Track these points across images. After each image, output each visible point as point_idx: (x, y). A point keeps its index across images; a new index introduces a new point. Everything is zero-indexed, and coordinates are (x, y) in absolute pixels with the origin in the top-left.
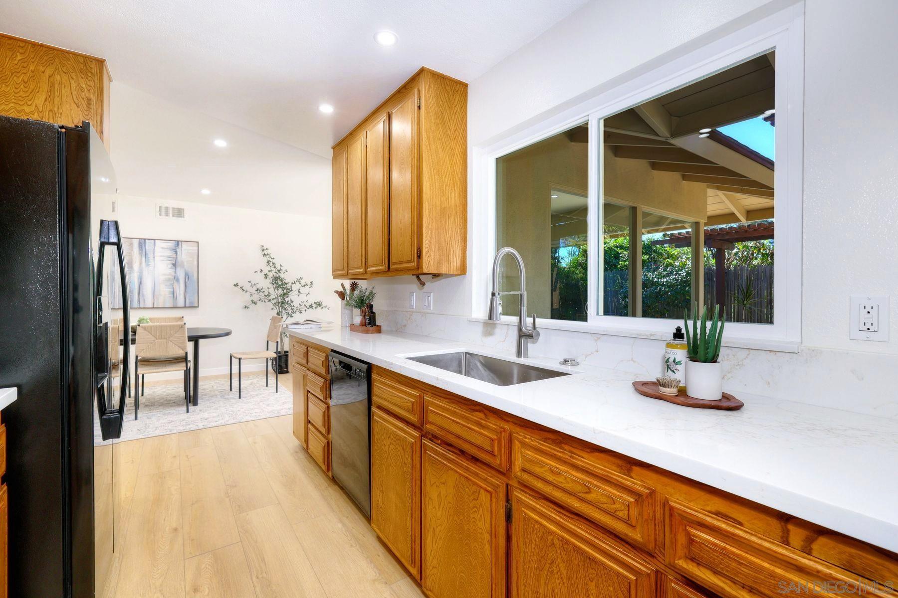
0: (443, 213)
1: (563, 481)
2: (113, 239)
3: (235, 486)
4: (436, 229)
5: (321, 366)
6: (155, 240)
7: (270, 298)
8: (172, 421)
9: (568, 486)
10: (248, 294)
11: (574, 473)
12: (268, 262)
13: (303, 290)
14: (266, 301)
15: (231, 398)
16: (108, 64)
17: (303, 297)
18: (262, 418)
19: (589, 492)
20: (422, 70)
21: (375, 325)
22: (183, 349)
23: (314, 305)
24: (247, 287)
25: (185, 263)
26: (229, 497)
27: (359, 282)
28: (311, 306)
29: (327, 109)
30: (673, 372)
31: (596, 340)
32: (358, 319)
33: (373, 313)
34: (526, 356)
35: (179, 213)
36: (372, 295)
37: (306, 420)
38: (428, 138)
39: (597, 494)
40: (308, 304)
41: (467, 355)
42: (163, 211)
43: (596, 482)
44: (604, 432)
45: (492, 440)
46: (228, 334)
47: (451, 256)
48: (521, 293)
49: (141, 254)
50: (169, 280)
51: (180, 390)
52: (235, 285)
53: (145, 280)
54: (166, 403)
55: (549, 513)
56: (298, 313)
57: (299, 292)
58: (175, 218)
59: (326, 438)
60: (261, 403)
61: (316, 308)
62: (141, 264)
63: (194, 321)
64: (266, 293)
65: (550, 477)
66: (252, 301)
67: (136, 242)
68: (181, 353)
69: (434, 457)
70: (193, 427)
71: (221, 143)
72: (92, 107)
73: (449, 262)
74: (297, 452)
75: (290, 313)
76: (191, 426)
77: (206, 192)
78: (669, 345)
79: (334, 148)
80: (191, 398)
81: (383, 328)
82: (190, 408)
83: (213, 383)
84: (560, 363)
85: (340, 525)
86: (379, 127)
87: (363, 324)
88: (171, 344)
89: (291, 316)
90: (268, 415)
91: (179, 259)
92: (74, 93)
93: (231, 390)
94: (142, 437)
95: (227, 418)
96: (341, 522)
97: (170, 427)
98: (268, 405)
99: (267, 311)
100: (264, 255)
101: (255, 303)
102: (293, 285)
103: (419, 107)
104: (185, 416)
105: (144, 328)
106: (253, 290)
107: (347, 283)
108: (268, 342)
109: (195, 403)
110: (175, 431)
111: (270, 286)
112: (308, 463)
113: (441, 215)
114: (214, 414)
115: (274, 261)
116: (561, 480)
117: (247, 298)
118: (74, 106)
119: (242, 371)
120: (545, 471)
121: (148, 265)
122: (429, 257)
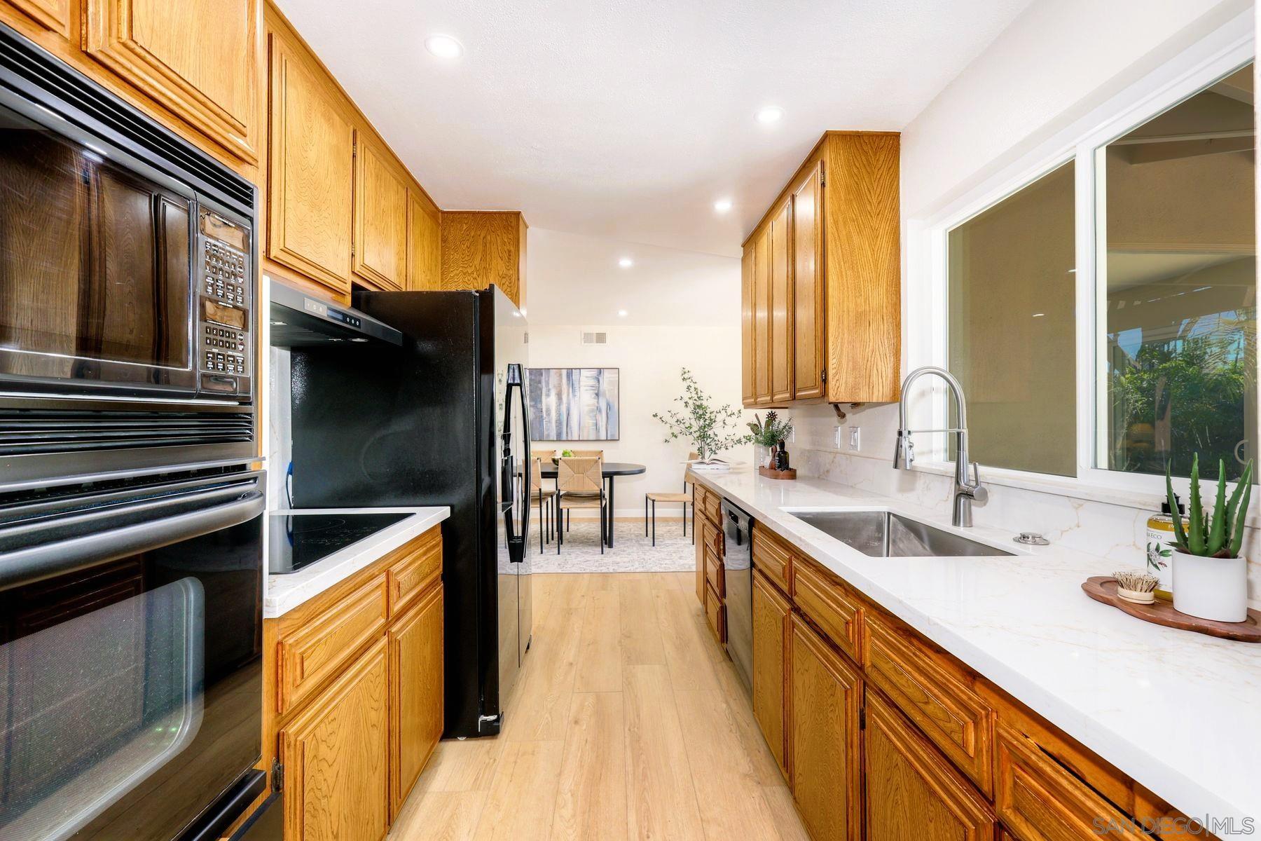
0: (861, 319)
1: (904, 683)
2: (517, 381)
3: (629, 637)
4: (848, 342)
5: (715, 515)
6: (580, 369)
7: (691, 430)
8: (588, 561)
9: (910, 691)
10: (668, 425)
11: (916, 675)
12: (689, 388)
13: (728, 420)
14: (688, 433)
15: (645, 545)
16: (523, 214)
17: (729, 430)
18: (672, 570)
19: (927, 703)
20: (827, 136)
21: (787, 468)
22: (598, 486)
23: (744, 440)
24: (667, 417)
25: (607, 392)
26: (621, 645)
27: (777, 411)
28: (739, 441)
29: (724, 206)
30: (1156, 566)
31: (1077, 508)
32: (768, 461)
33: (785, 453)
34: (969, 524)
35: (601, 338)
36: (788, 428)
37: (705, 578)
38: (836, 222)
39: (935, 707)
40: (736, 438)
41: (891, 516)
42: (587, 338)
43: (936, 691)
44: (938, 624)
45: (847, 623)
46: (642, 471)
47: (874, 378)
48: (959, 430)
49: (568, 384)
50: (592, 411)
51: (596, 529)
52: (654, 416)
53: (571, 412)
54: (584, 541)
55: (896, 725)
56: (723, 449)
57: (724, 423)
58: (598, 344)
59: (721, 602)
60: (674, 555)
61: (745, 443)
62: (568, 395)
63: (612, 456)
64: (687, 425)
65: (894, 678)
66: (673, 434)
67: (564, 372)
68: (596, 490)
69: (800, 637)
70: (604, 570)
71: (626, 263)
72: (511, 257)
73: (870, 386)
74: (698, 615)
75: (713, 449)
76: (603, 568)
77: (623, 313)
78: (1153, 523)
79: (743, 246)
80: (607, 539)
81: (798, 473)
82: (604, 549)
83: (631, 525)
84: (1014, 540)
85: (724, 706)
86: (783, 215)
87: (772, 467)
88: (587, 479)
89: (715, 453)
90: (679, 569)
91: (601, 388)
92: (499, 248)
93: (647, 536)
94: (560, 572)
95: (637, 565)
96: (727, 702)
97: (584, 567)
98: (680, 558)
99: (688, 445)
100: (684, 379)
101: (676, 437)
102: (718, 415)
103: (823, 185)
104: (599, 557)
105: (564, 461)
106: (673, 421)
107: (763, 414)
108: (685, 483)
109: (611, 546)
110: (588, 571)
111: (692, 416)
112: (708, 630)
113: (856, 323)
114: (626, 560)
115: (696, 386)
116: (903, 682)
117: (667, 431)
118: (499, 260)
119: (655, 516)
120: (890, 669)
121: (574, 396)
122: (837, 380)
